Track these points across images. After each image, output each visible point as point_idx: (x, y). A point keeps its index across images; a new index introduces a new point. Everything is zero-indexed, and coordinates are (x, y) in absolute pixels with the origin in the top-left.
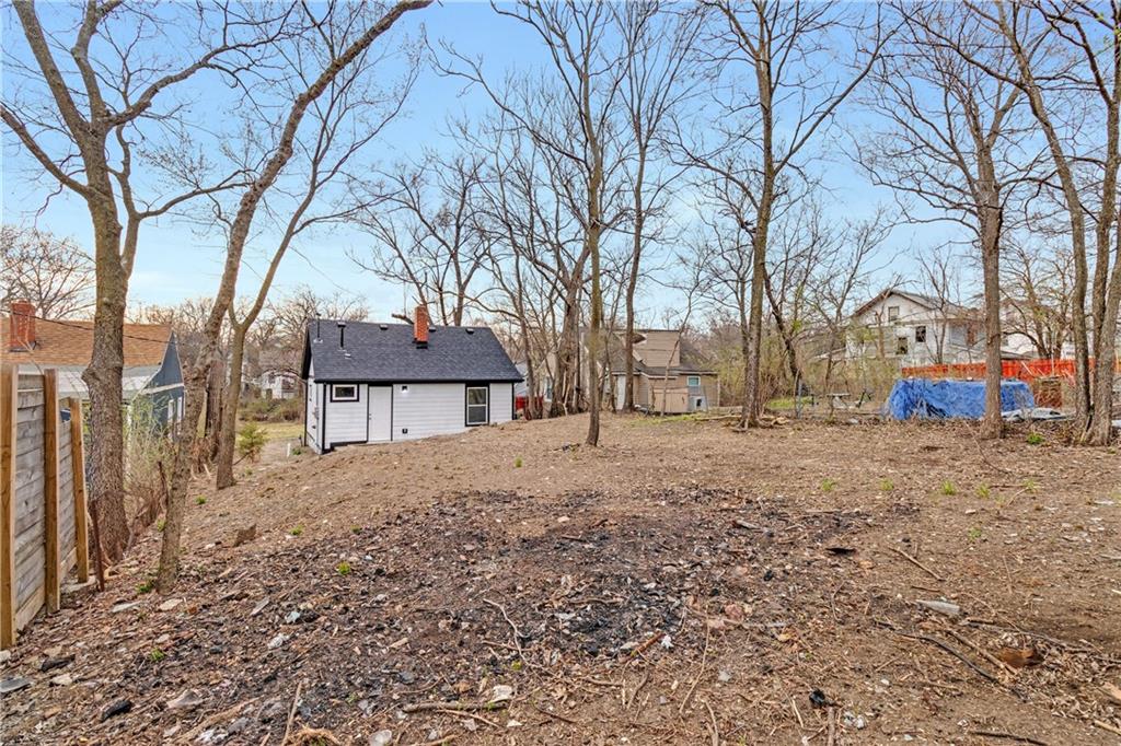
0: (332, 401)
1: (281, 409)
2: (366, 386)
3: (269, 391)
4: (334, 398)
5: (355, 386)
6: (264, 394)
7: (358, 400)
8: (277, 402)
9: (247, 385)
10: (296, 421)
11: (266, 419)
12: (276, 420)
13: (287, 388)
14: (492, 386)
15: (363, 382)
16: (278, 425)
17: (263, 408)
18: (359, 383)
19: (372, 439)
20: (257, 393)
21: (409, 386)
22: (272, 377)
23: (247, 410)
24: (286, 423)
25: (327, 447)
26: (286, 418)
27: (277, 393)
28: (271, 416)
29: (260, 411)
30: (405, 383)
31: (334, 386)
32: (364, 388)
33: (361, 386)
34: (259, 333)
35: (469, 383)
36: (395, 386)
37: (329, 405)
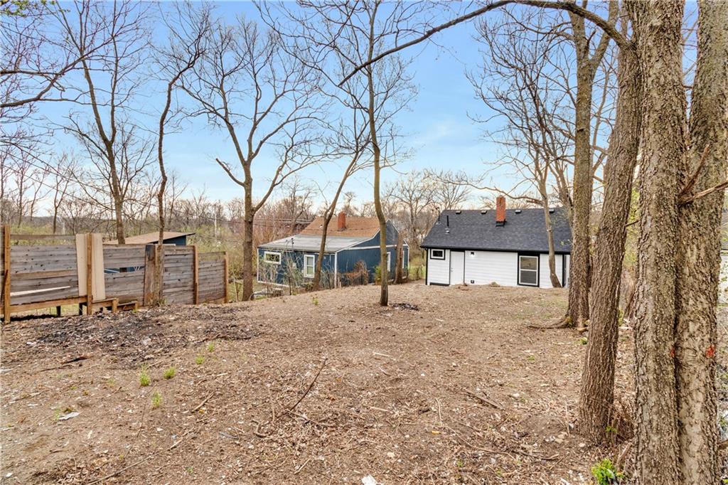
0: (431, 258)
2: (449, 251)
4: (433, 257)
5: (443, 251)
7: (444, 259)
14: (541, 256)
15: (448, 249)
18: (445, 249)
19: (453, 283)
21: (475, 252)
30: (473, 250)
31: (432, 250)
33: (446, 251)
35: (520, 253)
36: (466, 252)
37: (430, 261)
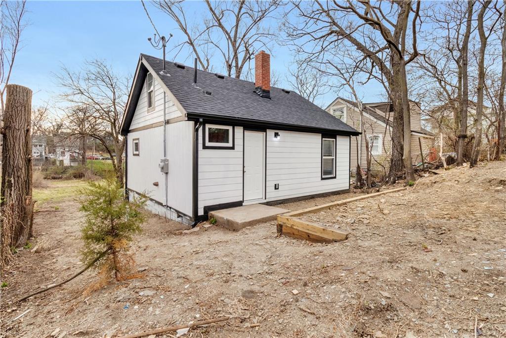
0: (205, 147)
1: (71, 171)
2: (242, 128)
3: (62, 162)
4: (208, 144)
5: (230, 128)
6: (58, 163)
7: (233, 148)
8: (67, 168)
9: (46, 158)
10: (82, 179)
11: (61, 178)
12: (68, 178)
13: (73, 159)
14: (337, 138)
16: (70, 181)
17: (58, 171)
18: (234, 123)
19: (247, 198)
20: (54, 163)
21: (281, 132)
22: (63, 153)
23: (48, 172)
24: (75, 180)
25: (201, 212)
26: (75, 177)
27: (67, 162)
28: (65, 176)
29: (56, 173)
30: (278, 128)
31: (208, 126)
32: (239, 130)
33: (236, 128)
34: (52, 128)
36: (268, 131)
37: (202, 153)
